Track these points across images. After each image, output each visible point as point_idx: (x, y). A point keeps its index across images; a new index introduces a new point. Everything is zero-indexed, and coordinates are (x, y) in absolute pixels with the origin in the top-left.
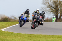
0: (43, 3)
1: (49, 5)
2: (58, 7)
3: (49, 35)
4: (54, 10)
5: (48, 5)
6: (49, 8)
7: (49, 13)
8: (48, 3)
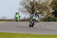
1: (26, 6)
2: (35, 7)
3: (27, 34)
4: (30, 10)
5: (25, 5)
6: (26, 9)
7: (26, 13)
8: (26, 4)
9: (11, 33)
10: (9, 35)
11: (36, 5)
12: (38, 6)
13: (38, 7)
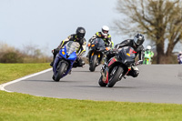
0: (118, 9)
1: (138, 15)
2: (164, 19)
3: (138, 104)
4: (151, 28)
5: (134, 13)
6: (137, 24)
8: (135, 8)
9: (88, 102)
10: (82, 107)
11: (169, 10)
12: (174, 13)
13: (176, 17)
